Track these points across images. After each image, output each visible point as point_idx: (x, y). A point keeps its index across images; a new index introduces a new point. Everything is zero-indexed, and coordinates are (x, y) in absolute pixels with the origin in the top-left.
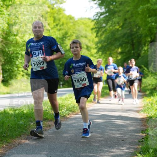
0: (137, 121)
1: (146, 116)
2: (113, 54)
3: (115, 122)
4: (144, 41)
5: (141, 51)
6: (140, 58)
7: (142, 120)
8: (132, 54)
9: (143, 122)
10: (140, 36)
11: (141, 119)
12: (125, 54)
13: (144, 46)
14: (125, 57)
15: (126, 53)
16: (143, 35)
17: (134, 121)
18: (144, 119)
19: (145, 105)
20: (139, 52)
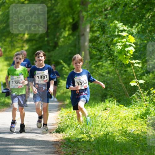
0: (49, 145)
1: (62, 138)
2: (16, 42)
3: (12, 148)
4: (64, 23)
5: (58, 39)
6: (57, 48)
7: (56, 144)
8: (46, 43)
9: (57, 146)
10: (56, 15)
11: (54, 142)
12: (34, 42)
13: (62, 30)
14: (34, 47)
15: (36, 41)
16: (61, 14)
17: (43, 146)
18: (58, 141)
19: (61, 120)
20: (56, 39)
